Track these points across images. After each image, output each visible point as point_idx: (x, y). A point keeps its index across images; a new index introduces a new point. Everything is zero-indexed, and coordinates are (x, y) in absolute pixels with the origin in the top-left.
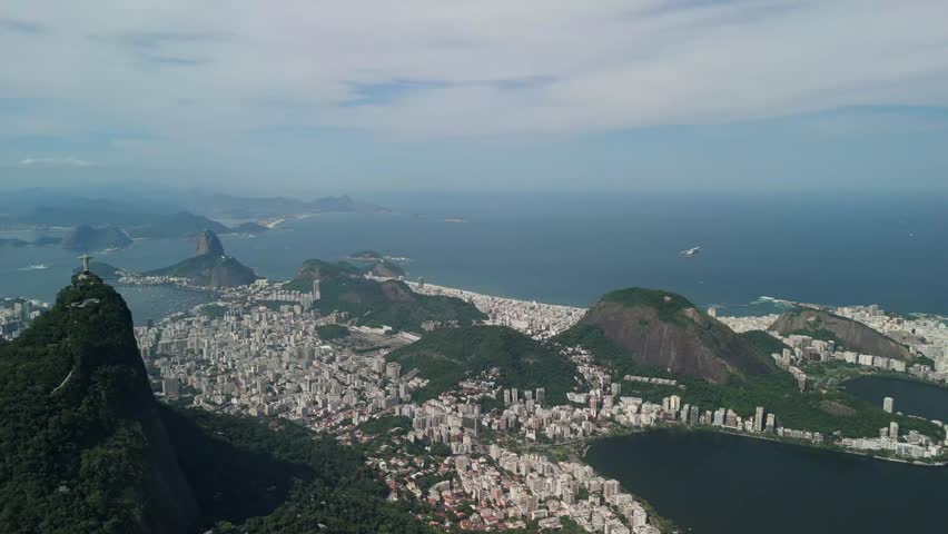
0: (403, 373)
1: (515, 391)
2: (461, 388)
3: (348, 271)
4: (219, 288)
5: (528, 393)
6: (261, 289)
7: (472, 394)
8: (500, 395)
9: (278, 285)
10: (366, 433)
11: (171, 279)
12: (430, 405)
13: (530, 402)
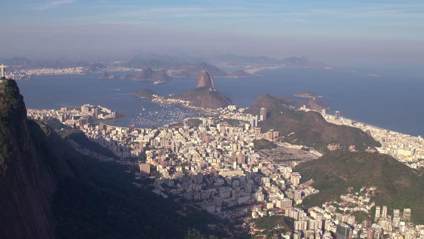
0: (302, 181)
1: (385, 209)
2: (342, 201)
3: (288, 104)
4: (205, 109)
5: (397, 212)
6: (230, 111)
7: (350, 207)
8: (373, 210)
9: (241, 110)
10: (257, 227)
11: (181, 101)
12: (314, 211)
13: (396, 220)
